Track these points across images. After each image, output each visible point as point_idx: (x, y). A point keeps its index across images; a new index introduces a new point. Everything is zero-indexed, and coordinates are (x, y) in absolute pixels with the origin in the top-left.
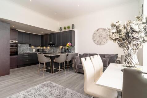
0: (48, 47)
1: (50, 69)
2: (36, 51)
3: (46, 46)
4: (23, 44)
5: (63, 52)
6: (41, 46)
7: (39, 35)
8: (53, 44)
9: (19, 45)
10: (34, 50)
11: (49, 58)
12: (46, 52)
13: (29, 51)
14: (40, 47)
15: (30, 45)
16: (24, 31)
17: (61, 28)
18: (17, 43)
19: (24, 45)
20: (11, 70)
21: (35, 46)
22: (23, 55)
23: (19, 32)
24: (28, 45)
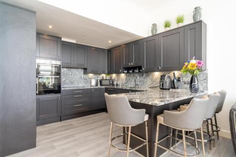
0: (123, 75)
2: (97, 85)
4: (72, 69)
6: (107, 72)
7: (103, 50)
9: (63, 70)
10: (93, 83)
11: (144, 110)
12: (117, 85)
13: (84, 85)
14: (104, 75)
15: (86, 71)
16: (74, 42)
17: (154, 26)
18: (60, 66)
19: (74, 71)
21: (96, 73)
23: (63, 42)
24: (81, 72)
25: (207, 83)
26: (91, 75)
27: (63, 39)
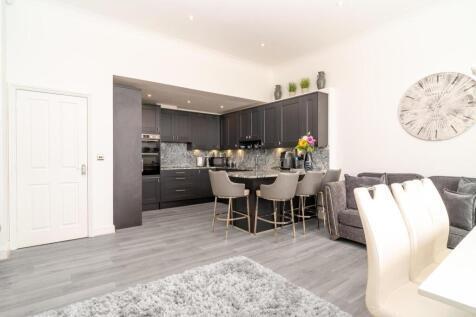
0: (240, 151)
1: (247, 219)
2: (205, 164)
3: (234, 149)
5: (285, 167)
6: (218, 147)
8: (253, 143)
9: (163, 145)
10: (200, 162)
11: (244, 185)
12: (233, 165)
13: (188, 164)
14: (215, 152)
15: (190, 146)
16: (174, 108)
17: (278, 88)
18: (159, 140)
19: (175, 147)
20: (144, 214)
21: (204, 148)
22: (173, 174)
23: (163, 109)
24: (184, 147)
25: (328, 161)
26: (197, 151)
27: (163, 106)
